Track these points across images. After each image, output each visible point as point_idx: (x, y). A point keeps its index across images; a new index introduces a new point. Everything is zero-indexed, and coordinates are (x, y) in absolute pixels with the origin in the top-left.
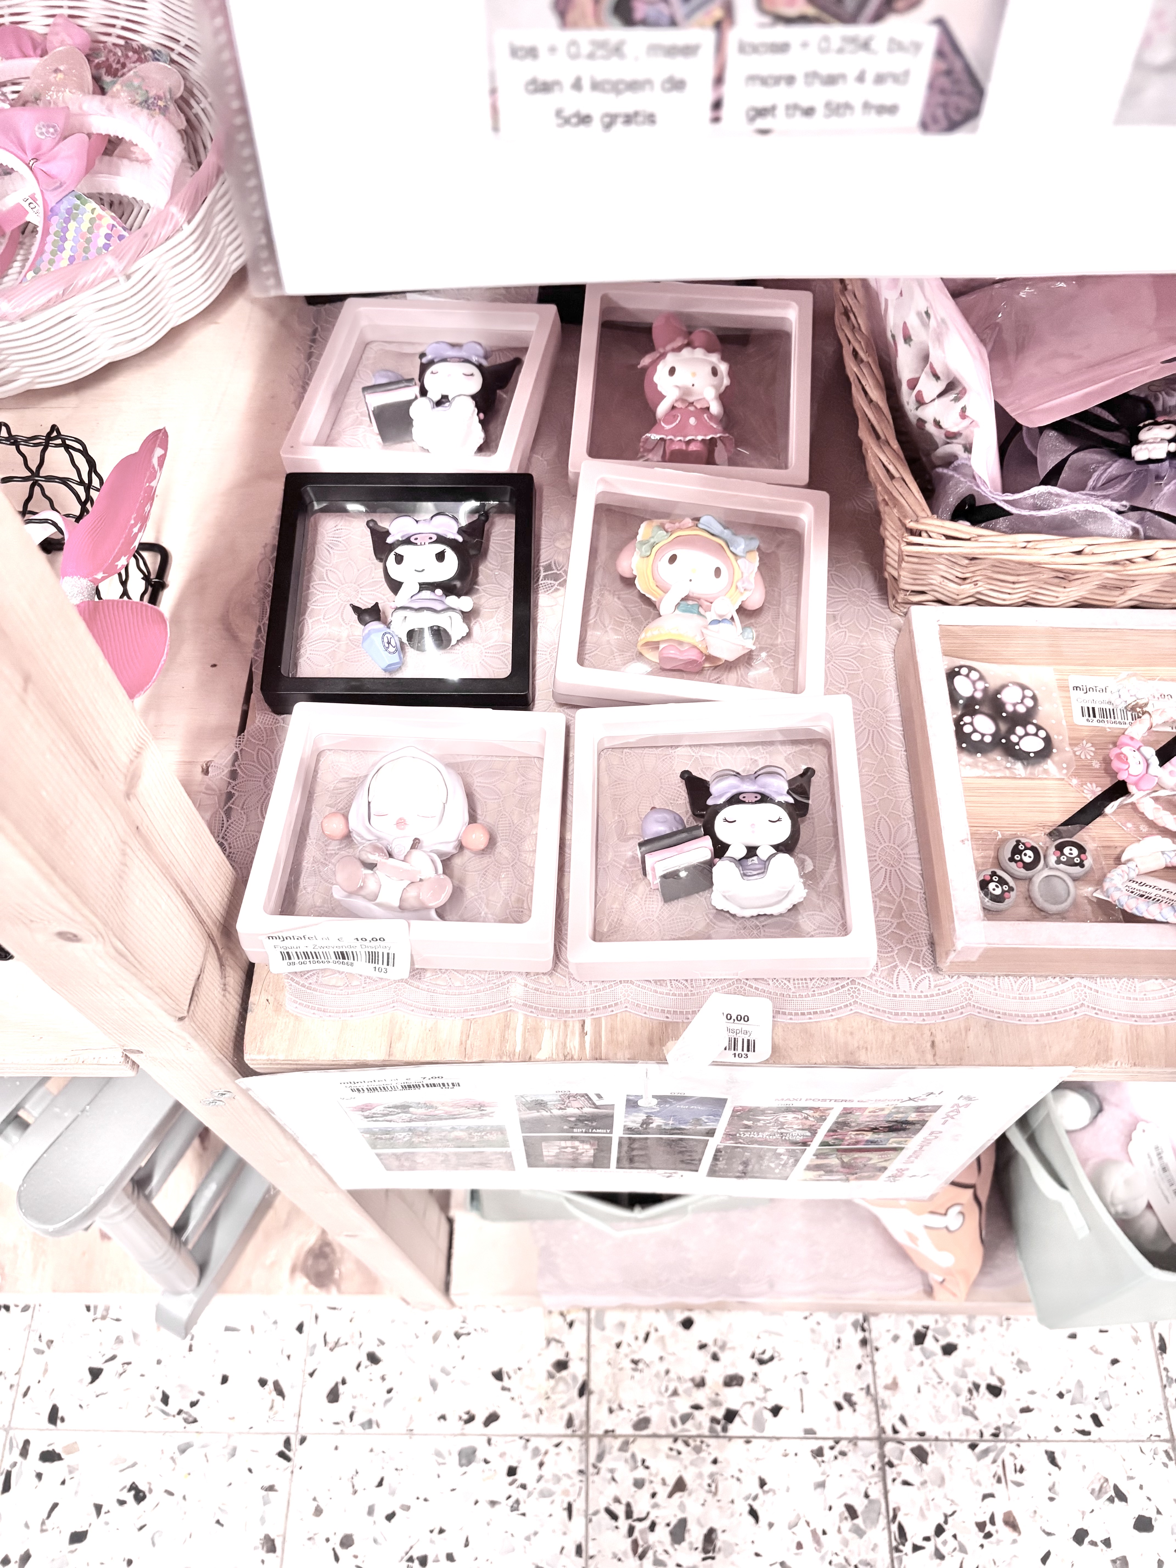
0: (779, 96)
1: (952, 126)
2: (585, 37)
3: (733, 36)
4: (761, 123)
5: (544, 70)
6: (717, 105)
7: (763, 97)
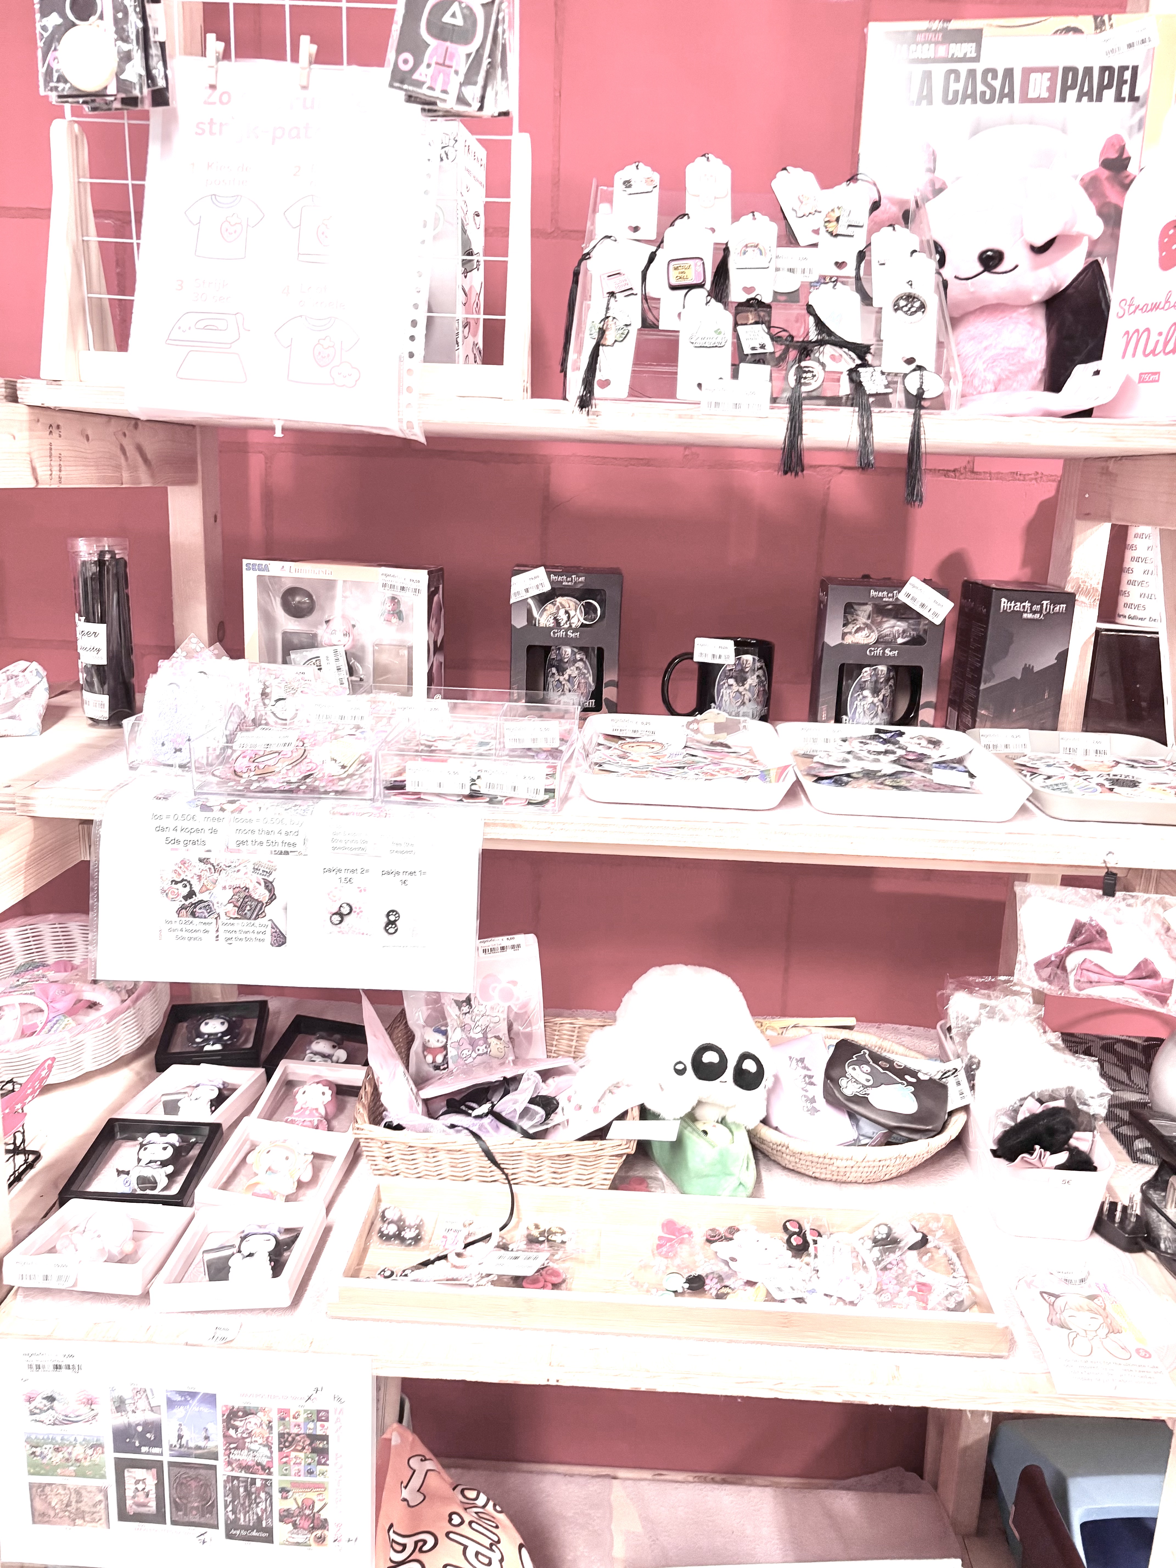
0: (233, 935)
1: (280, 946)
2: (183, 919)
3: (220, 922)
4: (229, 942)
5: (174, 926)
6: (217, 937)
7: (229, 935)
